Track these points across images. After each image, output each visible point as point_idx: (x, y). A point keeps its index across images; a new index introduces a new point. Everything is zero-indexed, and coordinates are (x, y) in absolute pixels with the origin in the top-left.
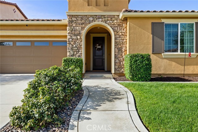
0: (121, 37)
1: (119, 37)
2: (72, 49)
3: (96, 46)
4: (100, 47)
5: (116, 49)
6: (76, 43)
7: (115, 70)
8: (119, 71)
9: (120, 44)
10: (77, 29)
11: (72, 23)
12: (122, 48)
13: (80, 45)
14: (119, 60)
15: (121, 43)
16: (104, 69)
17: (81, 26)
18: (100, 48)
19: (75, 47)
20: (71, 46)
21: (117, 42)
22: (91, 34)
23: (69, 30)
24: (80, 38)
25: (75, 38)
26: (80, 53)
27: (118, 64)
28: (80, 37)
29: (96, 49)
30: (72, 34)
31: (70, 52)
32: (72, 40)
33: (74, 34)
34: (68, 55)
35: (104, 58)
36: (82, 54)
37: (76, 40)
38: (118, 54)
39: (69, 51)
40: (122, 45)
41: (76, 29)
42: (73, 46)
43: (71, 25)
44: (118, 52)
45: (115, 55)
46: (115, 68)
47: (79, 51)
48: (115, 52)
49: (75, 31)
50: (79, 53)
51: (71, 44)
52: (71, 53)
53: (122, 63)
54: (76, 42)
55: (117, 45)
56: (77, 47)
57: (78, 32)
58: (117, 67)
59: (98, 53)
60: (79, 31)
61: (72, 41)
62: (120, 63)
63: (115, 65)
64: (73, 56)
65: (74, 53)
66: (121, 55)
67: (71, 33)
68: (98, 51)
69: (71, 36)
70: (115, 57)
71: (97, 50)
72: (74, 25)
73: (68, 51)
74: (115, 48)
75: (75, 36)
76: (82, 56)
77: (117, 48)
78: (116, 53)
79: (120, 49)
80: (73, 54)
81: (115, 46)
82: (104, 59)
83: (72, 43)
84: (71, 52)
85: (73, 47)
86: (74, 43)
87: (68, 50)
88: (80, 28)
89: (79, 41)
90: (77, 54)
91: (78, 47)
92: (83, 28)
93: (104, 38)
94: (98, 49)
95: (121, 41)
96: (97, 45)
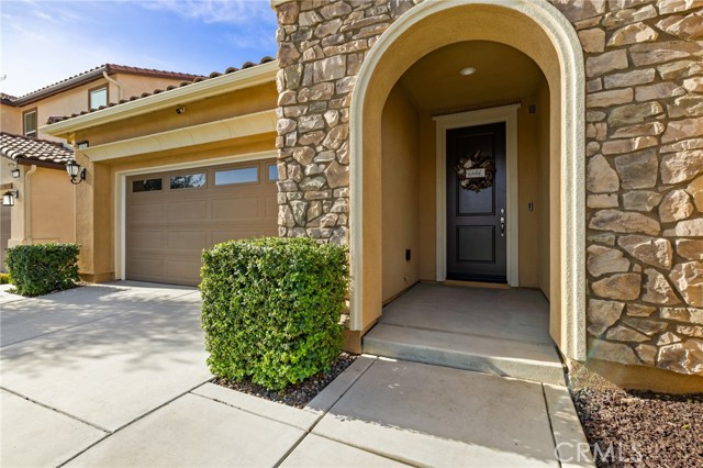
0: (654, 57)
1: (631, 66)
2: (299, 190)
3: (461, 172)
4: (481, 173)
5: (599, 164)
6: (317, 154)
7: (588, 336)
8: (633, 345)
9: (639, 117)
10: (320, 73)
11: (297, 45)
12: (660, 151)
13: (337, 159)
14: (626, 255)
15: (655, 109)
16: (503, 280)
17: (343, 49)
18: (482, 179)
19: (313, 176)
20: (296, 171)
21: (608, 109)
22: (438, 119)
23: (285, 89)
24: (340, 122)
25: (312, 125)
26: (337, 206)
27: (621, 285)
28: (341, 115)
29: (464, 183)
30: (298, 104)
31: (291, 207)
32: (298, 136)
33: (310, 102)
34: (280, 222)
35: (505, 224)
36: (347, 214)
37: (318, 138)
38: (621, 207)
39: (288, 202)
40: (657, 128)
41: (316, 75)
42: (303, 169)
43: (294, 54)
44: (621, 191)
45: (590, 212)
46: (589, 323)
47: (333, 200)
48: (588, 193)
49: (312, 85)
50: (333, 209)
51: (297, 163)
52: (295, 208)
53: (661, 283)
54: (320, 149)
55: (611, 130)
56: (322, 174)
57: (329, 88)
58: (606, 313)
59: (475, 201)
60: (334, 81)
61: (298, 145)
62: (644, 278)
63: (590, 294)
64: (305, 227)
65: (308, 207)
66: (655, 212)
67: (293, 101)
68: (471, 194)
69: (292, 118)
70: (591, 233)
71: (468, 187)
72: (308, 54)
73: (279, 199)
74: (587, 159)
75: (314, 113)
76: (347, 226)
77: (610, 158)
78: (595, 201)
79: (636, 164)
80: (305, 218)
81: (588, 140)
82: (504, 230)
83: (298, 155)
84: (294, 203)
85: (304, 176)
86: (306, 155)
87: (280, 197)
88: (340, 61)
89: (333, 139)
90: (323, 213)
91: (330, 173)
92: (351, 61)
93: (501, 127)
94: (472, 181)
95: (644, 94)
96: (469, 164)
